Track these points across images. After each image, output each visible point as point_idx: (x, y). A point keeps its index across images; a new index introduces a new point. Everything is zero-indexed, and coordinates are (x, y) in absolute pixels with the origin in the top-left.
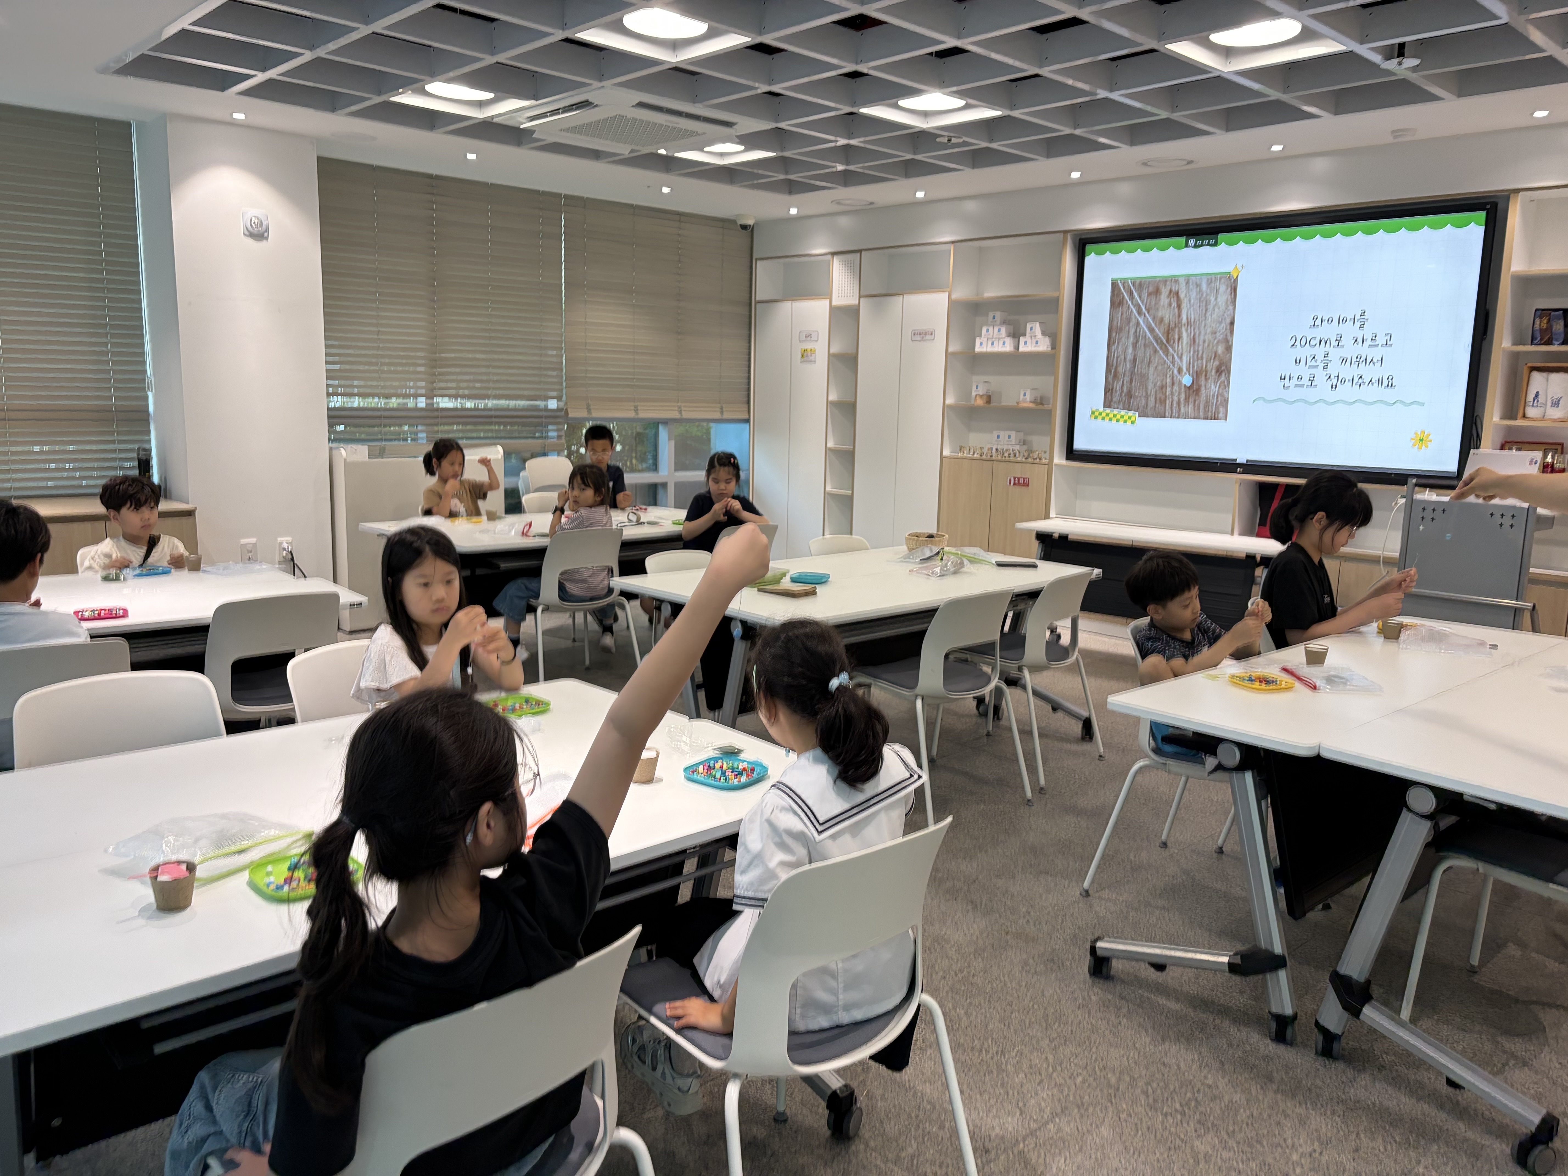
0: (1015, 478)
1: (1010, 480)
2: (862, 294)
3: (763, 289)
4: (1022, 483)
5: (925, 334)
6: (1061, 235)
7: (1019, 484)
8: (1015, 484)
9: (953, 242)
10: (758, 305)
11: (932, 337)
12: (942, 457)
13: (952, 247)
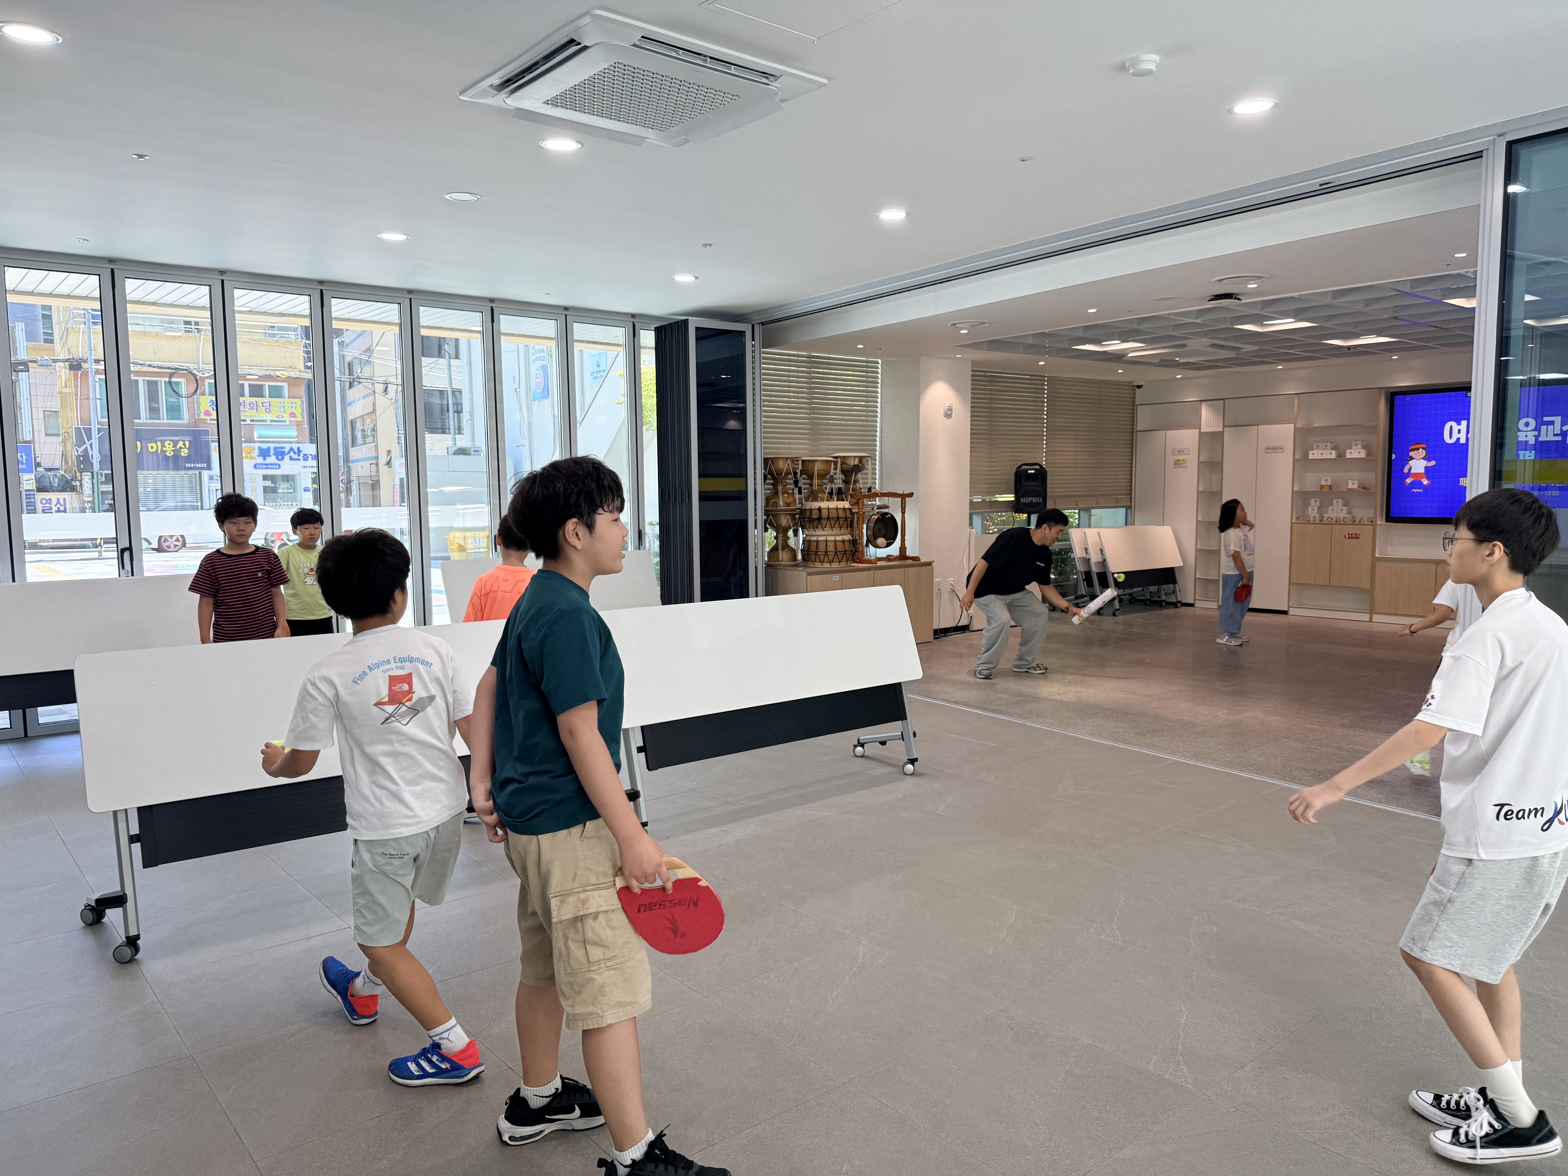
0: (1349, 534)
1: (1345, 536)
2: (1225, 425)
3: (1141, 423)
4: (1355, 537)
5: (1277, 448)
6: (1378, 390)
7: (1352, 538)
8: (1349, 538)
9: (1296, 394)
10: (1138, 433)
11: (1281, 451)
12: (1292, 523)
13: (1296, 396)
